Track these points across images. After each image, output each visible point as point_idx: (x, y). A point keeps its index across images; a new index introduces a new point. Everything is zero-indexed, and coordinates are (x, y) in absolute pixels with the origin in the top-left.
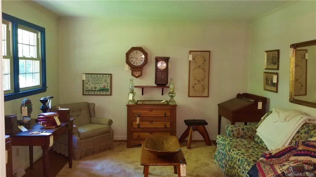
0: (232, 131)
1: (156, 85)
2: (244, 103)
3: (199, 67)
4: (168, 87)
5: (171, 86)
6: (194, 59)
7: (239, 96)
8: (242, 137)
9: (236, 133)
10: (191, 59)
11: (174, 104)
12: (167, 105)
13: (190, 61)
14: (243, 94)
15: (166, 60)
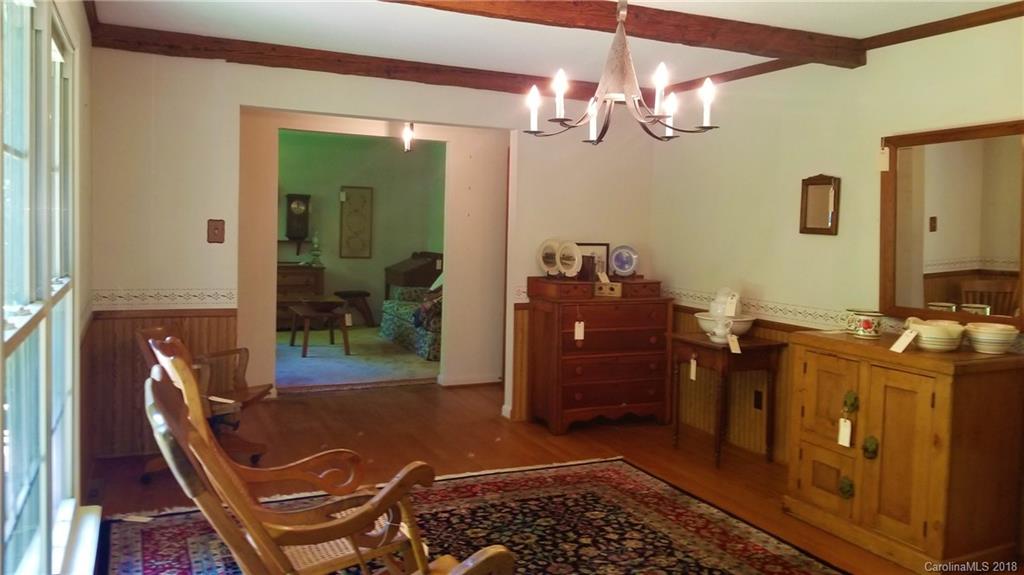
0: (402, 294)
1: (287, 239)
2: (421, 262)
3: (356, 211)
4: (311, 242)
5: (316, 240)
6: (347, 199)
7: (415, 256)
8: (414, 300)
9: (406, 296)
10: (343, 199)
11: (318, 266)
12: (308, 267)
13: (342, 203)
14: (422, 253)
15: (305, 199)
